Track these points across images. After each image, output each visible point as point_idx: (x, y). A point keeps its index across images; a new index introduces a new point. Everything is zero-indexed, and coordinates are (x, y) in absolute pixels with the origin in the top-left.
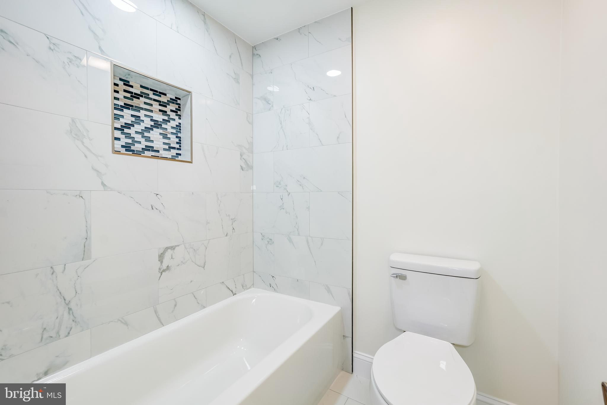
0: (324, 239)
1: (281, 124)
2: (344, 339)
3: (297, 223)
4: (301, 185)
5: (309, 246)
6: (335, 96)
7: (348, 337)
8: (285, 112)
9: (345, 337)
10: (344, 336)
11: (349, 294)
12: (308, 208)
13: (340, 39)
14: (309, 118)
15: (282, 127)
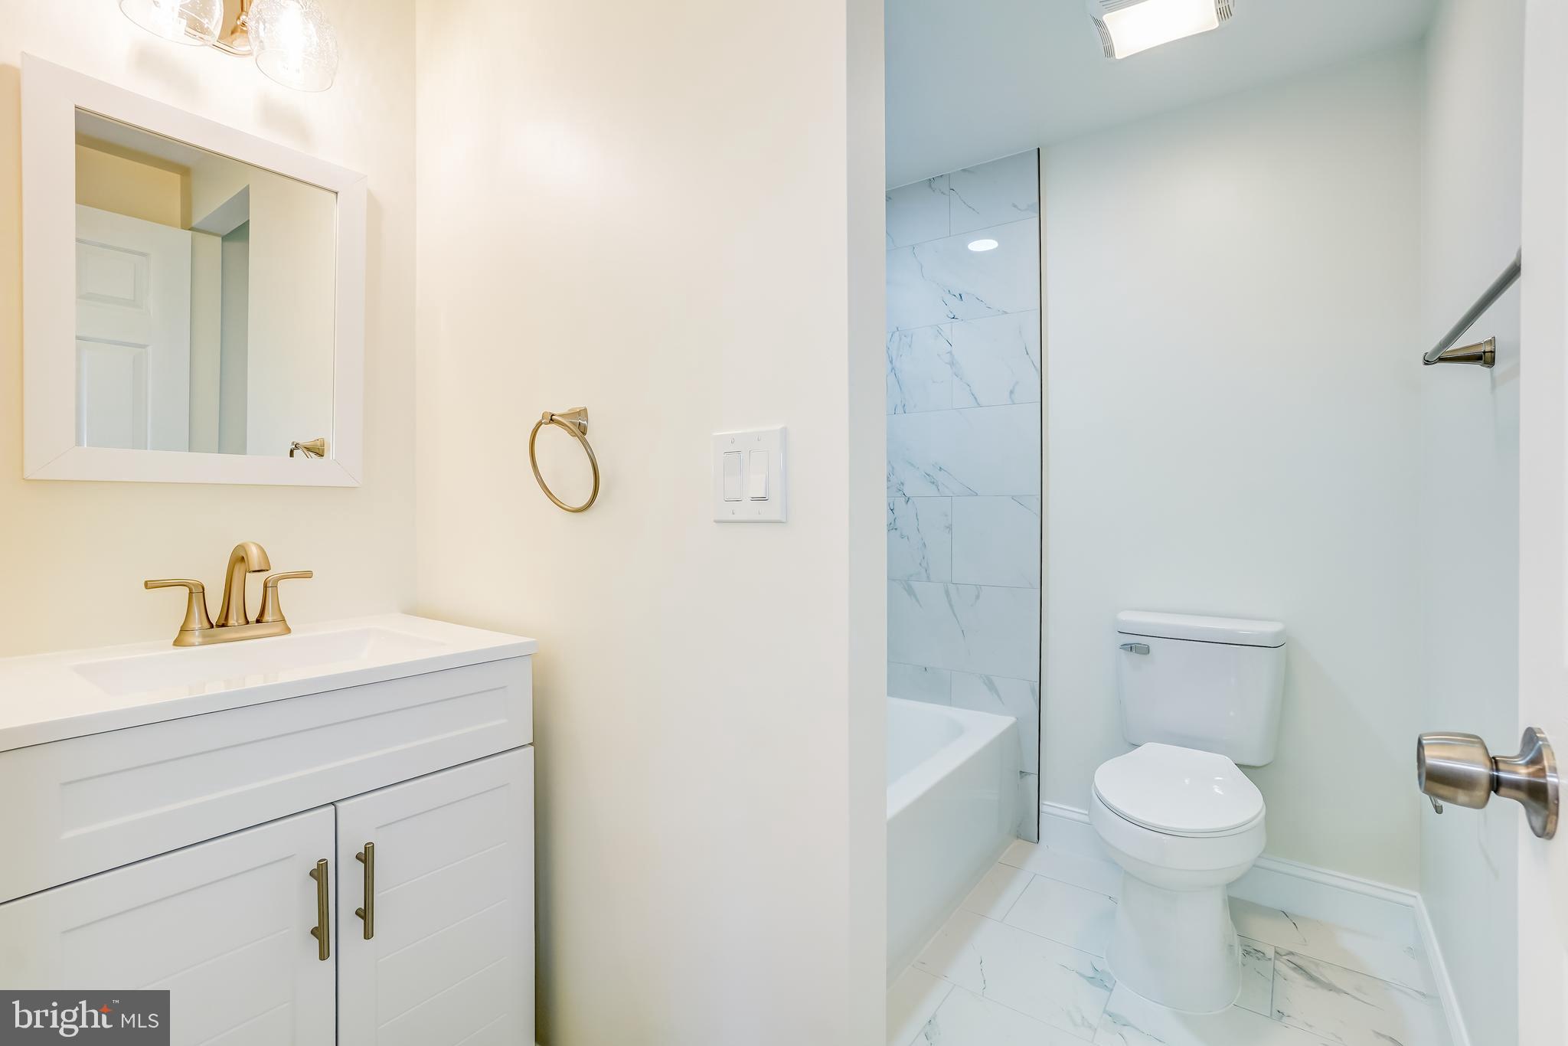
0: (982, 587)
1: (891, 362)
2: (1022, 777)
3: (926, 558)
4: (933, 483)
5: (950, 602)
6: (1006, 313)
7: (1030, 774)
8: (900, 339)
9: (1023, 774)
10: (1021, 772)
11: (1033, 691)
12: (950, 528)
13: (1015, 206)
14: (950, 353)
15: (893, 369)
